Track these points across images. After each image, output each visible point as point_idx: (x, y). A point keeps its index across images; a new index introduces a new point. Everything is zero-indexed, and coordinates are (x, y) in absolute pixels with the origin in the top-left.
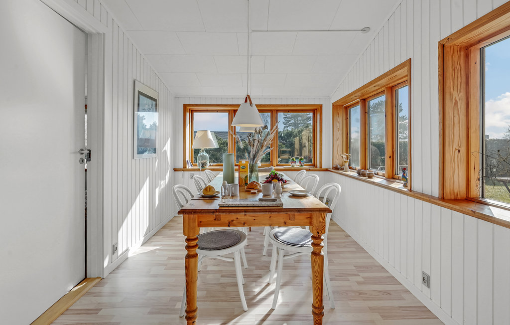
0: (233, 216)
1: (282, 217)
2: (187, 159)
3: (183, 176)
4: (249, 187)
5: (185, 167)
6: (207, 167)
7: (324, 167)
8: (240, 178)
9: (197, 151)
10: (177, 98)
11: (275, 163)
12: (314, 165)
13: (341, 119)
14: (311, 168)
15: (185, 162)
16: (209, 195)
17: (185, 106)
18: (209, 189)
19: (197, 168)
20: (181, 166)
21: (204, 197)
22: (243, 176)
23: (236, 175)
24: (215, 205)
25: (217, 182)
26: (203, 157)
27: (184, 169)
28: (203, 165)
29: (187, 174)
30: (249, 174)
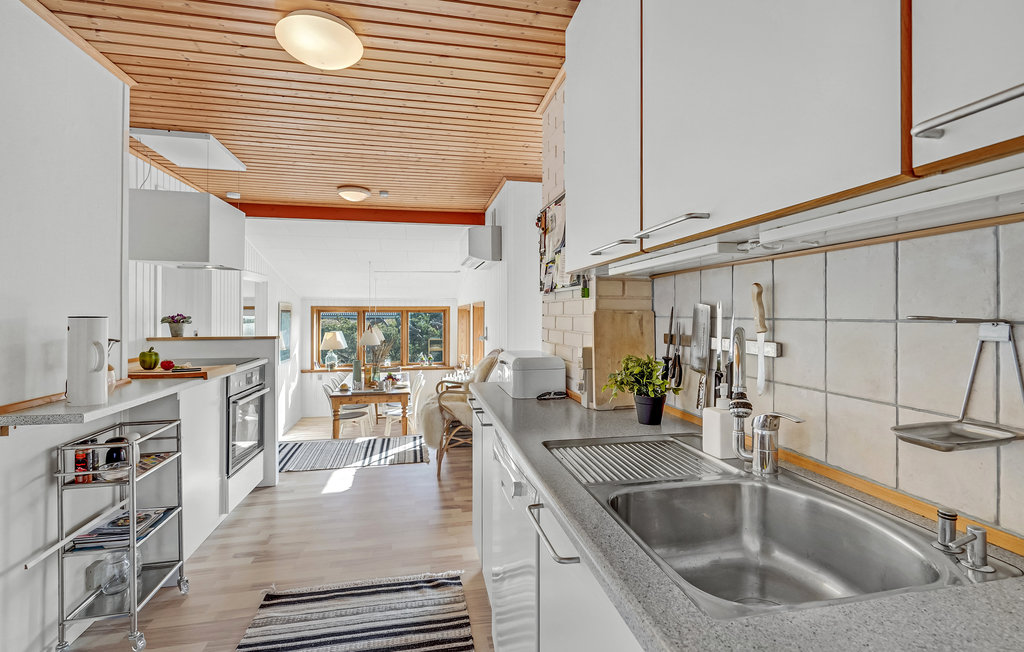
0: (359, 398)
1: (385, 398)
2: (315, 360)
3: (311, 377)
4: (370, 383)
5: (312, 369)
6: (336, 368)
7: (451, 365)
8: (365, 379)
9: (324, 353)
10: (303, 300)
11: (405, 362)
12: (444, 364)
13: (464, 321)
14: (440, 366)
15: (312, 364)
16: (344, 389)
17: (312, 307)
18: (345, 385)
19: (325, 369)
20: (308, 367)
21: (341, 390)
22: (368, 377)
23: (363, 376)
24: (349, 393)
25: (349, 380)
26: (331, 358)
27: (312, 371)
28: (332, 366)
29: (315, 375)
30: (372, 375)
